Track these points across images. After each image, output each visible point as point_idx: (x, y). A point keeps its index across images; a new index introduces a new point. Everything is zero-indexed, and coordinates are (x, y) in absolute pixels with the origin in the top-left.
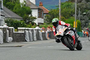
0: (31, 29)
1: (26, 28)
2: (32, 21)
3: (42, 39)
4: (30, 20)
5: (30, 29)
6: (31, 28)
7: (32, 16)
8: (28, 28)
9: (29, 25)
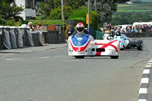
0: (14, 27)
1: (5, 27)
2: (15, 14)
3: (32, 45)
4: (12, 13)
5: (11, 27)
6: (14, 25)
7: (15, 5)
8: (8, 27)
9: (10, 21)
